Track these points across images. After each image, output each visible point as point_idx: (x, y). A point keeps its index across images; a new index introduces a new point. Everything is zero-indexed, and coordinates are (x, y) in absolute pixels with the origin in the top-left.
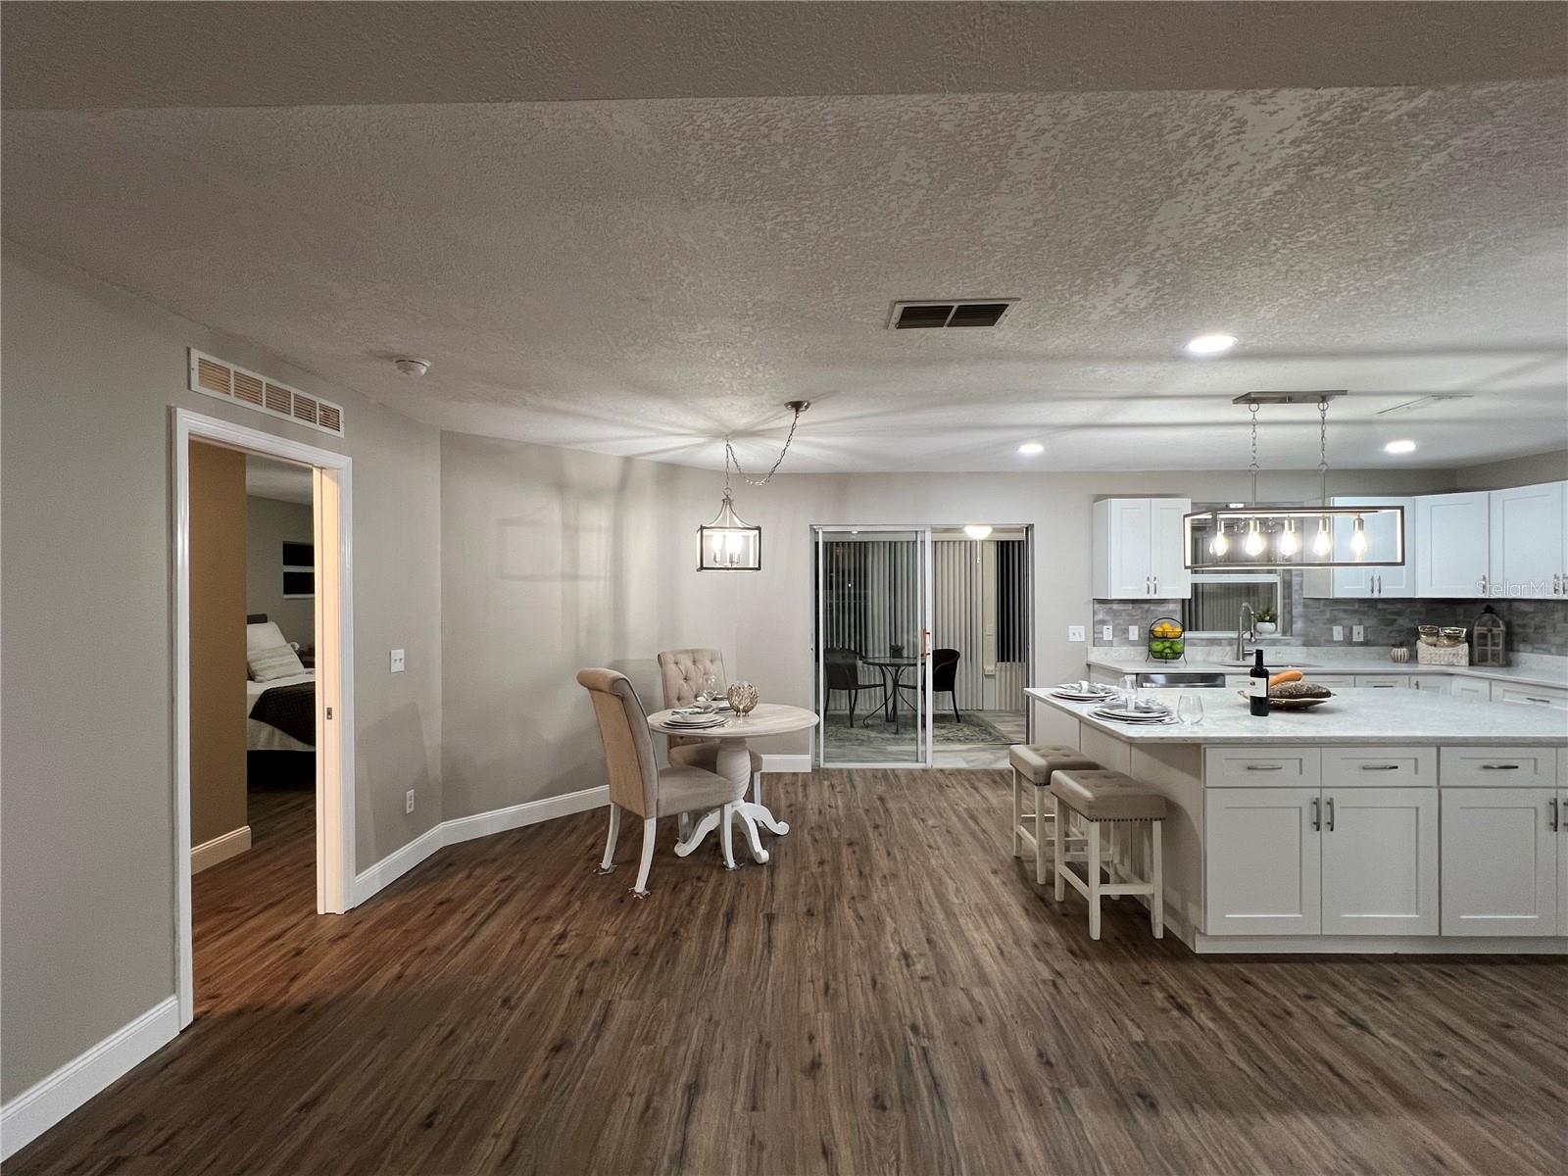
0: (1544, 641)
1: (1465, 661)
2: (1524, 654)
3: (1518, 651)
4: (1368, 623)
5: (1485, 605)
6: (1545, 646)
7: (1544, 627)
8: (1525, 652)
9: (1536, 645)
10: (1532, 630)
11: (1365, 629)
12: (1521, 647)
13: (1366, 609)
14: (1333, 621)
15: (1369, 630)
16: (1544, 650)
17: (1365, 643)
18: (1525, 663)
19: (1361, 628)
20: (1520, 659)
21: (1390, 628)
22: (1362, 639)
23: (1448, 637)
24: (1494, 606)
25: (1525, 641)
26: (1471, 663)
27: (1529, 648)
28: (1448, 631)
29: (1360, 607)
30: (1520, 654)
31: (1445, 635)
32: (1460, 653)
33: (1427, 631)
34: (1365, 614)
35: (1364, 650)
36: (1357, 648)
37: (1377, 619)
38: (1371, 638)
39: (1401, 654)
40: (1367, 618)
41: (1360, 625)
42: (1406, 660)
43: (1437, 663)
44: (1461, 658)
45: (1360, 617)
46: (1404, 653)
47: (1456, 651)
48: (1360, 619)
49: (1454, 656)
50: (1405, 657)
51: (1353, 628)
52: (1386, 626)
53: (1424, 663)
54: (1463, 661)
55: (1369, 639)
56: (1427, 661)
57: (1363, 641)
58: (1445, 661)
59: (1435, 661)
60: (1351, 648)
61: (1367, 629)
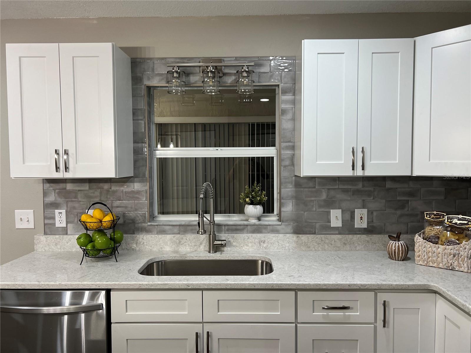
4: (373, 206)
11: (370, 213)
13: (371, 189)
14: (330, 204)
15: (374, 214)
17: (369, 231)
19: (365, 211)
21: (399, 212)
22: (365, 225)
23: (453, 229)
29: (363, 186)
31: (450, 226)
32: (462, 253)
33: (433, 218)
34: (369, 196)
35: (367, 239)
36: (358, 236)
37: (384, 201)
38: (376, 223)
39: (393, 248)
40: (374, 199)
41: (364, 208)
42: (401, 257)
43: (435, 265)
44: (463, 260)
45: (363, 198)
46: (399, 249)
47: (458, 250)
48: (364, 200)
49: (454, 256)
50: (399, 254)
51: (354, 212)
52: (396, 209)
53: (421, 263)
54: (465, 265)
55: (375, 225)
56: (424, 261)
57: (366, 227)
58: (444, 263)
59: (433, 262)
60: (350, 236)
61: (372, 213)
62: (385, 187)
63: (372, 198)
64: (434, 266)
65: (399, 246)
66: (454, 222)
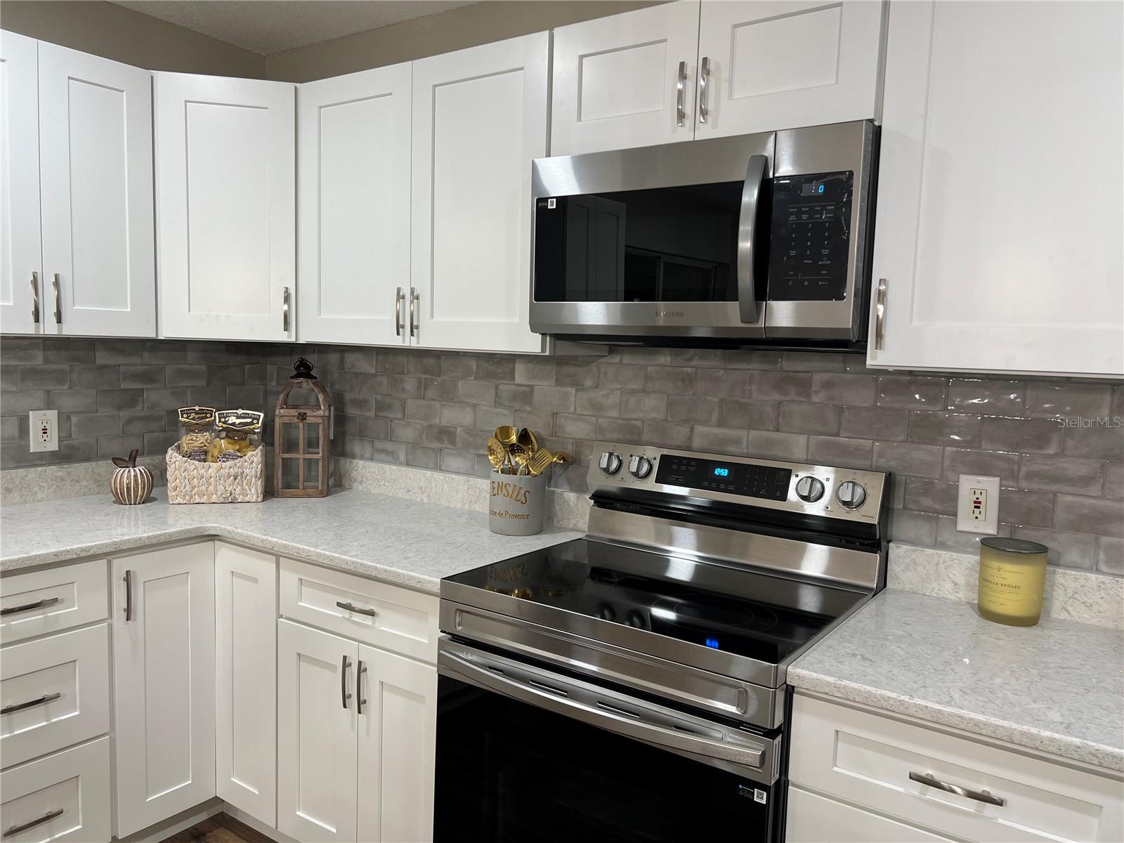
0: (389, 437)
1: (255, 489)
2: (361, 463)
3: (353, 456)
4: (69, 403)
5: (296, 359)
6: (389, 446)
7: (389, 407)
8: (362, 458)
9: (379, 445)
10: (372, 414)
11: (64, 418)
12: (357, 448)
13: (66, 367)
15: (74, 419)
16: (387, 453)
17: (63, 456)
18: (361, 482)
19: (52, 415)
20: (354, 474)
21: (125, 414)
22: (53, 445)
23: (232, 433)
24: (311, 359)
25: (362, 435)
26: (269, 492)
27: (368, 451)
28: (232, 420)
29: (46, 361)
30: (355, 461)
31: (224, 429)
32: (247, 471)
33: (193, 419)
34: (61, 381)
35: (60, 474)
36: (40, 469)
37: (94, 392)
38: (78, 439)
39: (125, 481)
40: (70, 388)
41: (49, 409)
42: (142, 497)
43: (204, 499)
44: (249, 483)
45: (47, 388)
46: (136, 480)
47: (241, 467)
48: (48, 392)
49: (235, 479)
50: (136, 491)
51: (28, 417)
52: (119, 408)
53: (179, 500)
54: (253, 490)
55: (75, 442)
56: (184, 496)
57: (57, 449)
58: (219, 493)
59: (201, 495)
60: (21, 472)
61: (69, 418)
62: (95, 363)
63: (66, 387)
64: (202, 501)
65: (136, 476)
66: (230, 422)
